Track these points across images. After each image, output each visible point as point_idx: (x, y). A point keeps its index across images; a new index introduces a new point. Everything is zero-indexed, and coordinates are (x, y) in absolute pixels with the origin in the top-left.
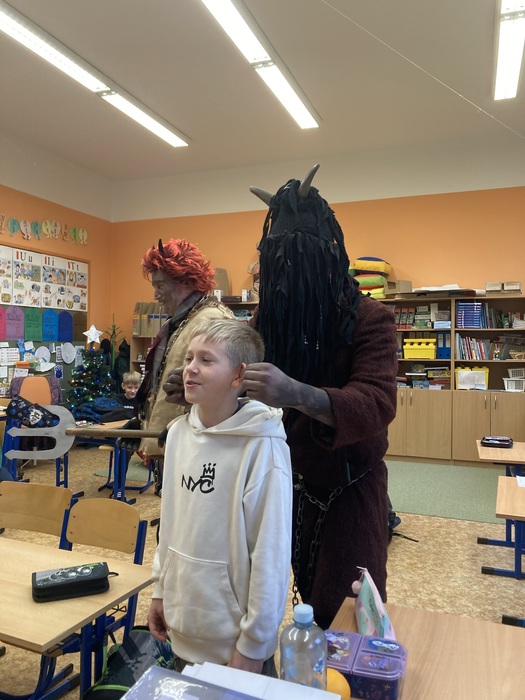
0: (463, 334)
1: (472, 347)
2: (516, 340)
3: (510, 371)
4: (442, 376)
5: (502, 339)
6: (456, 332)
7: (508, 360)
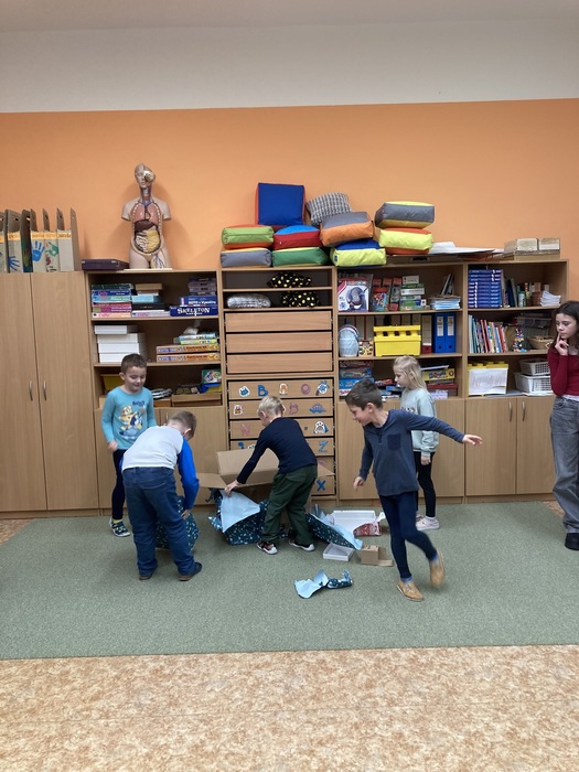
0: (478, 316)
1: (489, 334)
2: (538, 322)
3: (533, 366)
4: (443, 377)
5: (520, 320)
6: (469, 313)
7: (532, 352)
